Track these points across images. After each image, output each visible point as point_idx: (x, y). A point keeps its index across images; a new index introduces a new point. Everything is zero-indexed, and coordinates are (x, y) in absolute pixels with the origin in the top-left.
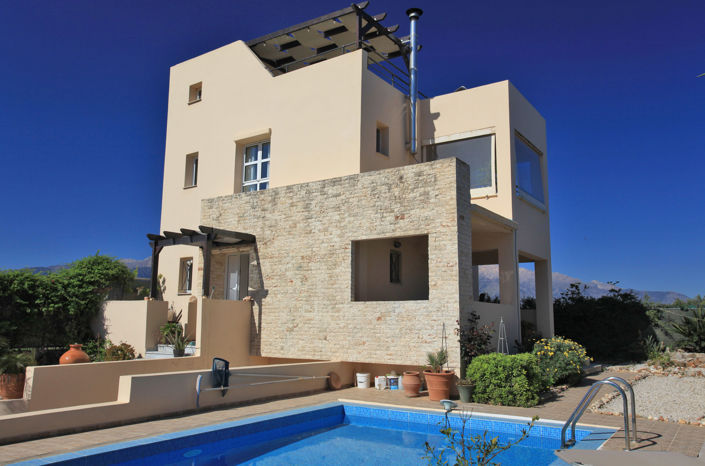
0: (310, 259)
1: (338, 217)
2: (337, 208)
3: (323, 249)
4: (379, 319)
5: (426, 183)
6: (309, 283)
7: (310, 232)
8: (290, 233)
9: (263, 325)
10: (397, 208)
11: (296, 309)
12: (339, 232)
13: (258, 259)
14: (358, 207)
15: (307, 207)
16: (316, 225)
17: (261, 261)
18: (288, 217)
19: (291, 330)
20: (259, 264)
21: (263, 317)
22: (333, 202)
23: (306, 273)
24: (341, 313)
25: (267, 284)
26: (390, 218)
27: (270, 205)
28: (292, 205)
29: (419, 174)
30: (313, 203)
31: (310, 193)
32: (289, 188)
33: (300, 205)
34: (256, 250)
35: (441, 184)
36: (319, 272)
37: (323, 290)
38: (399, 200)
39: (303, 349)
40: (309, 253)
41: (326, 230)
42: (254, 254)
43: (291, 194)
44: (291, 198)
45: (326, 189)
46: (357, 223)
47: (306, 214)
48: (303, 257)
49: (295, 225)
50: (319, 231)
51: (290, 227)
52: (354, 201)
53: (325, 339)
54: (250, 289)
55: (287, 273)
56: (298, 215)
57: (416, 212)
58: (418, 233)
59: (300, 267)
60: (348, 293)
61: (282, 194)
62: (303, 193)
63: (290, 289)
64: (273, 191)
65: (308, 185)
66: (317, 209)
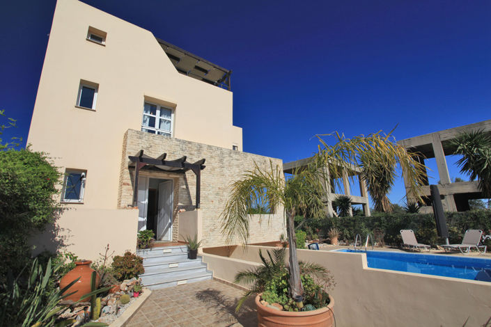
2: (238, 166)
4: (259, 222)
6: (224, 203)
13: (187, 185)
15: (221, 161)
17: (189, 186)
19: (213, 230)
20: (187, 188)
22: (235, 162)
23: (222, 197)
28: (212, 157)
30: (225, 159)
31: (222, 153)
32: (209, 146)
33: (217, 159)
34: (185, 179)
40: (223, 186)
42: (184, 182)
47: (221, 164)
48: (219, 188)
54: (179, 204)
55: (210, 196)
59: (217, 194)
61: (205, 148)
62: (219, 152)
63: (212, 206)
64: (198, 144)
65: (221, 149)
66: (227, 163)
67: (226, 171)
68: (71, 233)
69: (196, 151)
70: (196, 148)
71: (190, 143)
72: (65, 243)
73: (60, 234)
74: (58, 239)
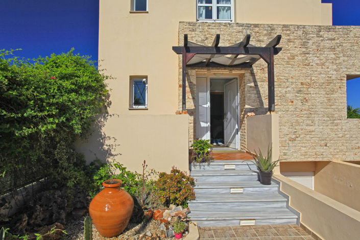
0: (309, 85)
1: (333, 56)
2: (332, 49)
3: (322, 79)
6: (310, 104)
7: (309, 64)
8: (288, 63)
11: (298, 123)
12: (335, 67)
13: (255, 82)
14: (351, 50)
15: (304, 45)
16: (313, 59)
17: (259, 84)
19: (293, 140)
20: (256, 86)
22: (328, 44)
23: (306, 96)
24: (340, 127)
27: (266, 38)
30: (311, 42)
31: (306, 34)
32: (284, 26)
33: (297, 42)
34: (253, 74)
36: (318, 96)
37: (322, 110)
39: (306, 154)
40: (308, 80)
42: (251, 78)
43: (288, 32)
45: (321, 33)
46: (351, 62)
47: (304, 50)
48: (302, 84)
50: (317, 64)
51: (288, 58)
52: (347, 45)
53: (326, 146)
54: (247, 106)
55: (288, 95)
56: (295, 49)
59: (299, 91)
61: (279, 30)
62: (300, 33)
63: (291, 108)
64: (269, 26)
65: (304, 27)
66: (314, 47)
67: (311, 58)
68: (117, 143)
69: (266, 35)
70: (265, 32)
71: (256, 26)
72: (113, 152)
73: (107, 142)
74: (106, 148)
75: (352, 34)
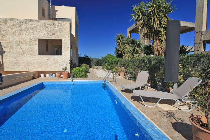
0: (22, 43)
1: (33, 31)
2: (32, 29)
3: (28, 40)
4: (48, 60)
5: (61, 26)
6: (23, 50)
7: (22, 35)
8: (13, 34)
9: (4, 62)
10: (53, 31)
11: (18, 57)
12: (33, 36)
14: (40, 29)
15: (20, 27)
16: (24, 32)
18: (12, 29)
19: (17, 63)
21: (4, 59)
22: (30, 27)
23: (21, 47)
24: (35, 58)
25: (4, 49)
26: (50, 34)
27: (3, 24)
28: (14, 25)
29: (59, 23)
30: (23, 26)
31: (21, 22)
32: (11, 19)
33: (17, 26)
35: (65, 27)
36: (26, 47)
37: (28, 52)
38: (53, 29)
39: (22, 68)
40: (22, 41)
41: (28, 35)
43: (13, 21)
44: (13, 23)
45: (27, 22)
46: (40, 34)
47: (20, 29)
48: (19, 42)
49: (15, 32)
50: (26, 34)
51: (13, 32)
52: (39, 27)
53: (30, 65)
55: (13, 46)
56: (16, 28)
57: (58, 33)
58: (59, 39)
59: (19, 45)
60: (37, 53)
61: (9, 21)
62: (18, 22)
63: (15, 51)
64: (4, 19)
65: (20, 20)
66: (24, 28)
67: (23, 32)
69: (3, 22)
70: (3, 21)
75: (40, 23)
